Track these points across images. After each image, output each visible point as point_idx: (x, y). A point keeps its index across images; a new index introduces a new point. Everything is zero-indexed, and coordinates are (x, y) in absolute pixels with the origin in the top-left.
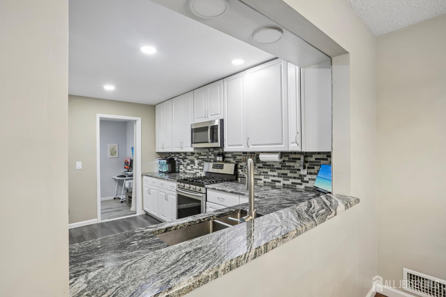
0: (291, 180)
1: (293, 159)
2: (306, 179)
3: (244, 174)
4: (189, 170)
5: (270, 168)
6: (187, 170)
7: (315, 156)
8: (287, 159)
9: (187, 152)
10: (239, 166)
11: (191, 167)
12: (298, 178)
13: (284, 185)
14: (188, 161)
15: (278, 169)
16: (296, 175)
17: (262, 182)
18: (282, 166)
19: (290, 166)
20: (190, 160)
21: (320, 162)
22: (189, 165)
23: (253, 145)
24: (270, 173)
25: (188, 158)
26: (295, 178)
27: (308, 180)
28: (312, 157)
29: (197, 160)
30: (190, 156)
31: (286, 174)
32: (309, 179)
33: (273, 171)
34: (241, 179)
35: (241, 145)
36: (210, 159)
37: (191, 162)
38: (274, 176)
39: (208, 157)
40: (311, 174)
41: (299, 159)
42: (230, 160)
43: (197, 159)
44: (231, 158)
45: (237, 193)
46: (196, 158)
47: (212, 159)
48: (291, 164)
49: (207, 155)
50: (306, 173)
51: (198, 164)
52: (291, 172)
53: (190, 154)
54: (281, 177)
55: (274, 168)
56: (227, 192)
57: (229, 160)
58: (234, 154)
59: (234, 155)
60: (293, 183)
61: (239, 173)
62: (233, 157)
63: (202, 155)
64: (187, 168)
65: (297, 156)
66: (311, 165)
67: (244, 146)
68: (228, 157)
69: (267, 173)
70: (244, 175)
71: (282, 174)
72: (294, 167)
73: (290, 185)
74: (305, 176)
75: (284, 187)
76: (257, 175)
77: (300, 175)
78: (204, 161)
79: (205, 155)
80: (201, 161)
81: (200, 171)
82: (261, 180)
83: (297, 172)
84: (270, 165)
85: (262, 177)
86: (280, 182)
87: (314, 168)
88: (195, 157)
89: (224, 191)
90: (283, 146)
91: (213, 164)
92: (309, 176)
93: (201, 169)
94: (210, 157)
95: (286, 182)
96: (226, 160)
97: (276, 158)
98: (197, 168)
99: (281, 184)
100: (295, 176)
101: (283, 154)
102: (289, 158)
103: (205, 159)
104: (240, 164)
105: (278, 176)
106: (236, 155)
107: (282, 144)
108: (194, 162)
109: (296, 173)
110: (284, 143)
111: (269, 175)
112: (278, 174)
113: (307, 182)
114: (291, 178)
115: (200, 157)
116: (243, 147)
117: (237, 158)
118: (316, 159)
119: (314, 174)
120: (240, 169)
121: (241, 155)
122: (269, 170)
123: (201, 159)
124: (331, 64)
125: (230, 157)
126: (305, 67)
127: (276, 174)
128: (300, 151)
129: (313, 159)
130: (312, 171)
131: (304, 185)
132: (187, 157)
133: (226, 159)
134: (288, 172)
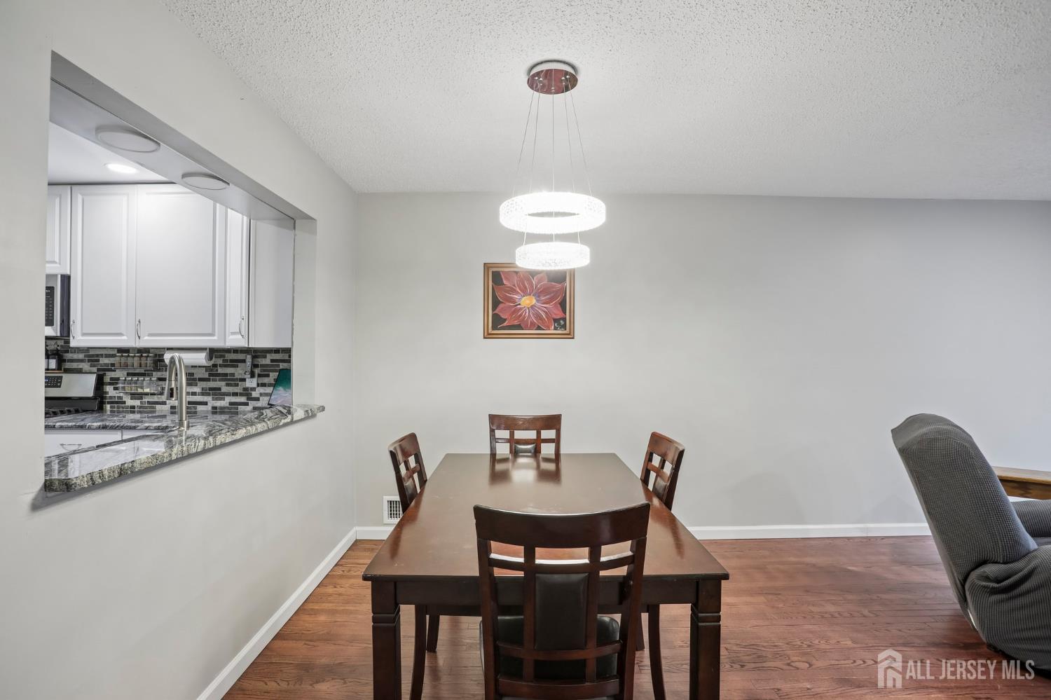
0: (228, 399)
1: (232, 361)
2: (254, 394)
3: (121, 395)
7: (271, 356)
8: (220, 361)
10: (107, 379)
12: (241, 395)
13: (214, 408)
15: (201, 380)
16: (238, 390)
17: (166, 408)
18: (210, 375)
19: (226, 375)
21: (278, 366)
23: (150, 335)
26: (235, 394)
27: (258, 396)
28: (265, 357)
31: (220, 389)
32: (261, 394)
33: (191, 385)
34: (111, 407)
35: (121, 334)
38: (194, 394)
40: (263, 385)
41: (244, 361)
42: (81, 367)
44: (85, 362)
45: (118, 426)
48: (229, 370)
50: (254, 385)
52: (228, 385)
54: (208, 394)
55: (195, 379)
56: (90, 428)
57: (78, 365)
58: (91, 352)
59: (92, 355)
60: (231, 404)
61: (107, 393)
62: (89, 361)
65: (241, 356)
66: (264, 371)
67: (126, 336)
68: (72, 361)
70: (120, 398)
71: (211, 389)
72: (233, 375)
73: (225, 408)
74: (254, 389)
75: (214, 413)
76: (155, 394)
77: (246, 389)
82: (164, 403)
83: (240, 383)
86: (206, 403)
87: (268, 376)
89: (82, 427)
90: (215, 338)
92: (261, 390)
95: (219, 404)
96: (67, 367)
97: (201, 358)
99: (209, 408)
100: (236, 391)
101: (213, 352)
102: (224, 361)
104: (110, 375)
105: (203, 394)
106: (97, 356)
107: (212, 335)
109: (237, 385)
110: (216, 334)
112: (203, 389)
113: (257, 399)
114: (228, 394)
116: (125, 338)
117: (101, 362)
118: (272, 361)
119: (269, 386)
120: (110, 384)
121: (113, 356)
124: (294, 228)
125: (82, 361)
126: (257, 219)
127: (197, 389)
128: (247, 346)
129: (267, 361)
130: (266, 380)
131: (252, 404)
133: (68, 365)
134: (221, 384)
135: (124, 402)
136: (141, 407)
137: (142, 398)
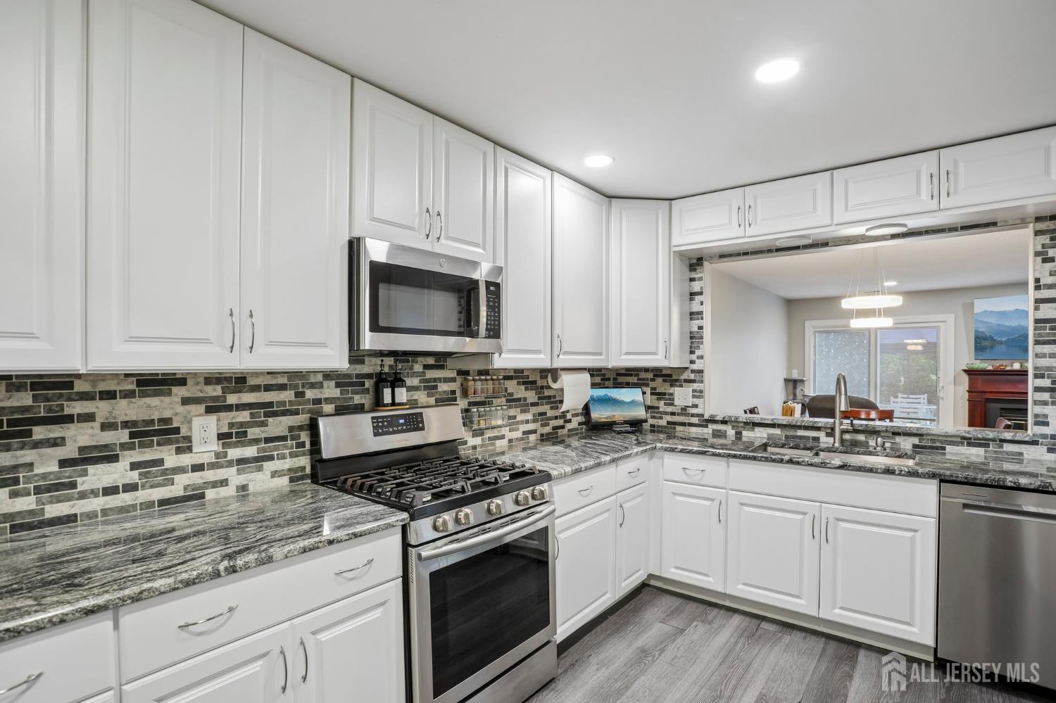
4: (111, 491)
5: (521, 406)
6: (83, 496)
9: (79, 376)
11: (134, 466)
12: (561, 417)
13: (543, 435)
14: (80, 437)
15: (533, 404)
16: (558, 413)
17: (504, 442)
18: (540, 398)
20: (126, 424)
22: (114, 459)
24: (520, 417)
25: (89, 418)
26: (557, 417)
29: (212, 420)
30: (128, 395)
31: (546, 414)
33: (525, 412)
36: (318, 401)
37: (132, 435)
38: (527, 422)
39: (300, 395)
42: (415, 397)
43: (209, 410)
46: (202, 408)
47: (328, 401)
49: (294, 387)
51: (221, 436)
52: (552, 408)
53: (133, 387)
54: (539, 421)
55: (527, 405)
60: (554, 428)
62: (426, 388)
63: (256, 388)
64: (73, 485)
69: (515, 417)
71: (539, 414)
73: (550, 434)
77: (563, 411)
78: (267, 415)
79: (282, 387)
80: (244, 416)
81: (239, 472)
82: (503, 437)
83: (560, 405)
84: (519, 400)
85: (505, 430)
86: (536, 431)
88: (185, 401)
91: (373, 418)
93: (241, 461)
94: (310, 394)
95: (545, 430)
98: (208, 458)
99: (537, 436)
103: (283, 403)
105: (534, 421)
106: (435, 380)
108: (177, 430)
109: (558, 407)
111: (518, 423)
112: (534, 415)
113: (570, 421)
114: (553, 418)
115: (232, 399)
117: (440, 389)
122: (519, 410)
123: (240, 407)
127: (529, 416)
131: (568, 426)
132: (77, 408)
134: (545, 408)
135: (465, 443)
136: (482, 446)
137: (482, 434)
